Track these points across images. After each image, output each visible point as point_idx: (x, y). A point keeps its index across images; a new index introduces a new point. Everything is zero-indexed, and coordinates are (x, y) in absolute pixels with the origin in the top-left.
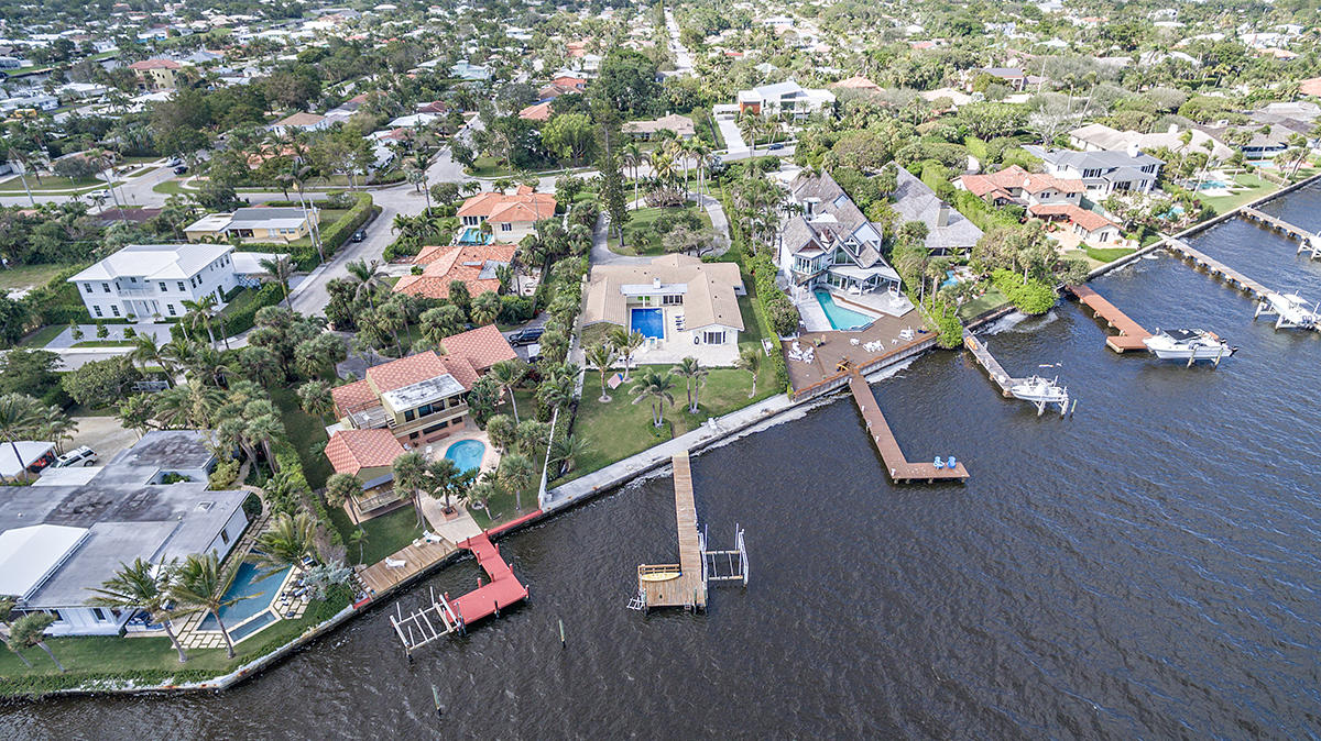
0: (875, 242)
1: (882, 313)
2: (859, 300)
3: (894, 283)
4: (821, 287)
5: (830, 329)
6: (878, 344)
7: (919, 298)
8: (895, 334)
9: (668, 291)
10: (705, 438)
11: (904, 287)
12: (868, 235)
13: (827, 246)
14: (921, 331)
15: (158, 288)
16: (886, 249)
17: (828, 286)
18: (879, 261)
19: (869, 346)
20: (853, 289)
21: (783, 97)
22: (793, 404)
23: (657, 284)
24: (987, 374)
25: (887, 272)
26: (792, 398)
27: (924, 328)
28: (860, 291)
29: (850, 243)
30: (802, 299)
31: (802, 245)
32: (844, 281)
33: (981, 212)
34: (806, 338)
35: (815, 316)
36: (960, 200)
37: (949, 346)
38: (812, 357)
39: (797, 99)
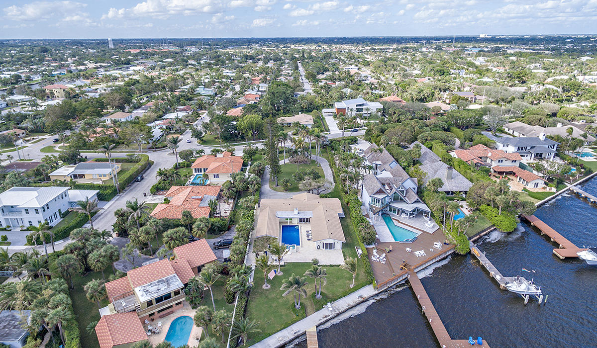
0: (414, 188)
1: (421, 231)
2: (407, 222)
3: (427, 213)
4: (385, 213)
5: (394, 241)
6: (422, 252)
7: (442, 222)
8: (431, 245)
9: (302, 216)
10: (326, 317)
11: (432, 215)
12: (410, 184)
13: (389, 192)
14: (445, 244)
15: (24, 212)
16: (420, 192)
17: (389, 213)
18: (418, 200)
19: (417, 253)
20: (403, 215)
21: (357, 106)
22: (377, 292)
23: (296, 212)
24: (488, 273)
25: (422, 206)
26: (376, 288)
27: (447, 242)
28: (408, 217)
29: (400, 189)
30: (375, 221)
31: (375, 191)
32: (398, 210)
33: (469, 171)
34: (380, 247)
35: (384, 233)
36: (456, 163)
37: (463, 253)
38: (385, 259)
39: (364, 107)
